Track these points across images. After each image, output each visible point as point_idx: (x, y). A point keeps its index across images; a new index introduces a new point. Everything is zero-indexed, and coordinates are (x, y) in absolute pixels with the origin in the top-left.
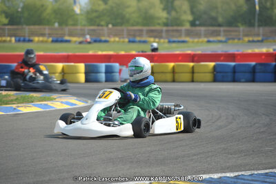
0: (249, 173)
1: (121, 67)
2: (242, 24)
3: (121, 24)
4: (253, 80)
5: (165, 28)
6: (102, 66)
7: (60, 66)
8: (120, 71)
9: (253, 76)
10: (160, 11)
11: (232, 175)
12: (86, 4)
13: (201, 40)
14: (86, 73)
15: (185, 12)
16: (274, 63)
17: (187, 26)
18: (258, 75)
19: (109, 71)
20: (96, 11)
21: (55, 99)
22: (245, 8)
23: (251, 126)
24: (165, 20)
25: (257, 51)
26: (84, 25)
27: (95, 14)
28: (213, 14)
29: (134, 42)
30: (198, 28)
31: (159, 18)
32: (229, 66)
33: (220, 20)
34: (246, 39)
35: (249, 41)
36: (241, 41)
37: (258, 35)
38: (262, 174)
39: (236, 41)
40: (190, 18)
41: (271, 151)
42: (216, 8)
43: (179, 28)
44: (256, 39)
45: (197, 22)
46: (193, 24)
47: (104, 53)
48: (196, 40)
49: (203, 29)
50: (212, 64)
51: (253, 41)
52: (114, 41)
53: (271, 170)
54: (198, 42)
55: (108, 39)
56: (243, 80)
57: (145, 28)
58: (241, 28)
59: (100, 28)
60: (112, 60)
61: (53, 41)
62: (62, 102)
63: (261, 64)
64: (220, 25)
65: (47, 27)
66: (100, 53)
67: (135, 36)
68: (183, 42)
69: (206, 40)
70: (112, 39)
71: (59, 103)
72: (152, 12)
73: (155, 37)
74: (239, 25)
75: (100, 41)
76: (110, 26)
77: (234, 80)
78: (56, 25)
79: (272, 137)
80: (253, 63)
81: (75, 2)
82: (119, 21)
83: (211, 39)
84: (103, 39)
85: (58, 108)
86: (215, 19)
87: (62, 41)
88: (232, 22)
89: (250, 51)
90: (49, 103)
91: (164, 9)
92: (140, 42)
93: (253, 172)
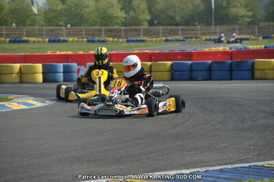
0: (204, 169)
1: (79, 67)
2: (199, 24)
3: (80, 24)
4: (210, 79)
5: (123, 28)
6: (60, 66)
7: (17, 66)
8: (79, 70)
9: (209, 74)
10: (119, 10)
11: (188, 171)
12: (44, 4)
13: (159, 39)
14: (44, 73)
15: (143, 12)
16: (230, 61)
17: (146, 25)
18: (215, 73)
19: (67, 71)
20: (55, 11)
21: (12, 99)
22: (202, 7)
23: (207, 124)
24: (123, 20)
25: (214, 49)
26: (42, 26)
27: (53, 14)
28: (171, 13)
29: (93, 41)
30: (156, 27)
31: (117, 18)
32: (187, 64)
33: (178, 19)
34: (204, 38)
35: (206, 40)
36: (199, 39)
37: (215, 34)
38: (216, 171)
39: (194, 39)
40: (148, 17)
41: (225, 147)
42: (175, 7)
43: (138, 27)
44: (213, 38)
45: (155, 22)
46: (151, 23)
47: (63, 53)
48: (154, 39)
49: (161, 28)
50: (170, 63)
51: (210, 40)
52: (72, 41)
53: (225, 166)
54: (156, 41)
55: (66, 39)
56: (200, 79)
57: (103, 28)
58: (199, 27)
59: (59, 28)
60: (70, 60)
61: (10, 41)
62: (19, 103)
63: (217, 63)
64: (177, 25)
65: (4, 27)
66: (58, 53)
67: (93, 36)
68: (142, 41)
69: (164, 39)
70: (71, 39)
71: (16, 104)
72: (110, 11)
73: (114, 37)
74: (197, 23)
75: (59, 41)
76: (69, 26)
77: (191, 79)
78: (14, 25)
79: (227, 134)
80: (210, 62)
81: (32, 2)
82: (77, 21)
83: (169, 38)
84: (62, 38)
85: (15, 108)
86: (172, 18)
87: (19, 42)
88: (189, 21)
89: (207, 50)
90: (6, 104)
91: (122, 9)
92: (98, 41)
93: (208, 168)
